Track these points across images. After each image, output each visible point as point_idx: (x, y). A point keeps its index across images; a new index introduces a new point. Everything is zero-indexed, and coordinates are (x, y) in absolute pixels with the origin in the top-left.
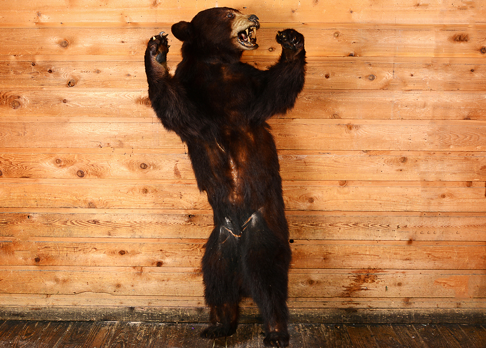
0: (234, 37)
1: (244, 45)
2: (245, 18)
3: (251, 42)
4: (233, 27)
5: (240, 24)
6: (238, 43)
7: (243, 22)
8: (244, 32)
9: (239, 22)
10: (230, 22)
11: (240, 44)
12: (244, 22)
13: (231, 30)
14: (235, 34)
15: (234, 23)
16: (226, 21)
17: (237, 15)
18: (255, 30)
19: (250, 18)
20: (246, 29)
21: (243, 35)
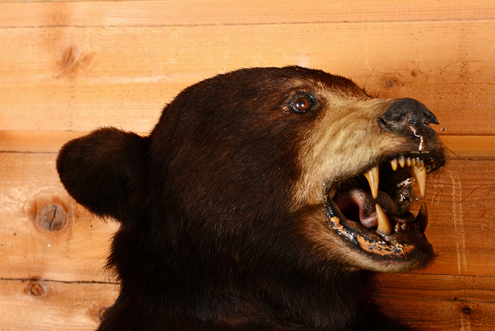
0: (310, 209)
1: (357, 246)
2: (365, 117)
3: (392, 232)
4: (306, 160)
5: (338, 143)
6: (330, 236)
7: (351, 135)
8: (358, 181)
9: (334, 135)
10: (294, 135)
11: (337, 241)
12: (360, 133)
13: (294, 173)
14: (312, 191)
15: (315, 136)
16: (275, 131)
17: (335, 100)
18: (420, 174)
19: (388, 115)
20: (369, 168)
21: (359, 197)
